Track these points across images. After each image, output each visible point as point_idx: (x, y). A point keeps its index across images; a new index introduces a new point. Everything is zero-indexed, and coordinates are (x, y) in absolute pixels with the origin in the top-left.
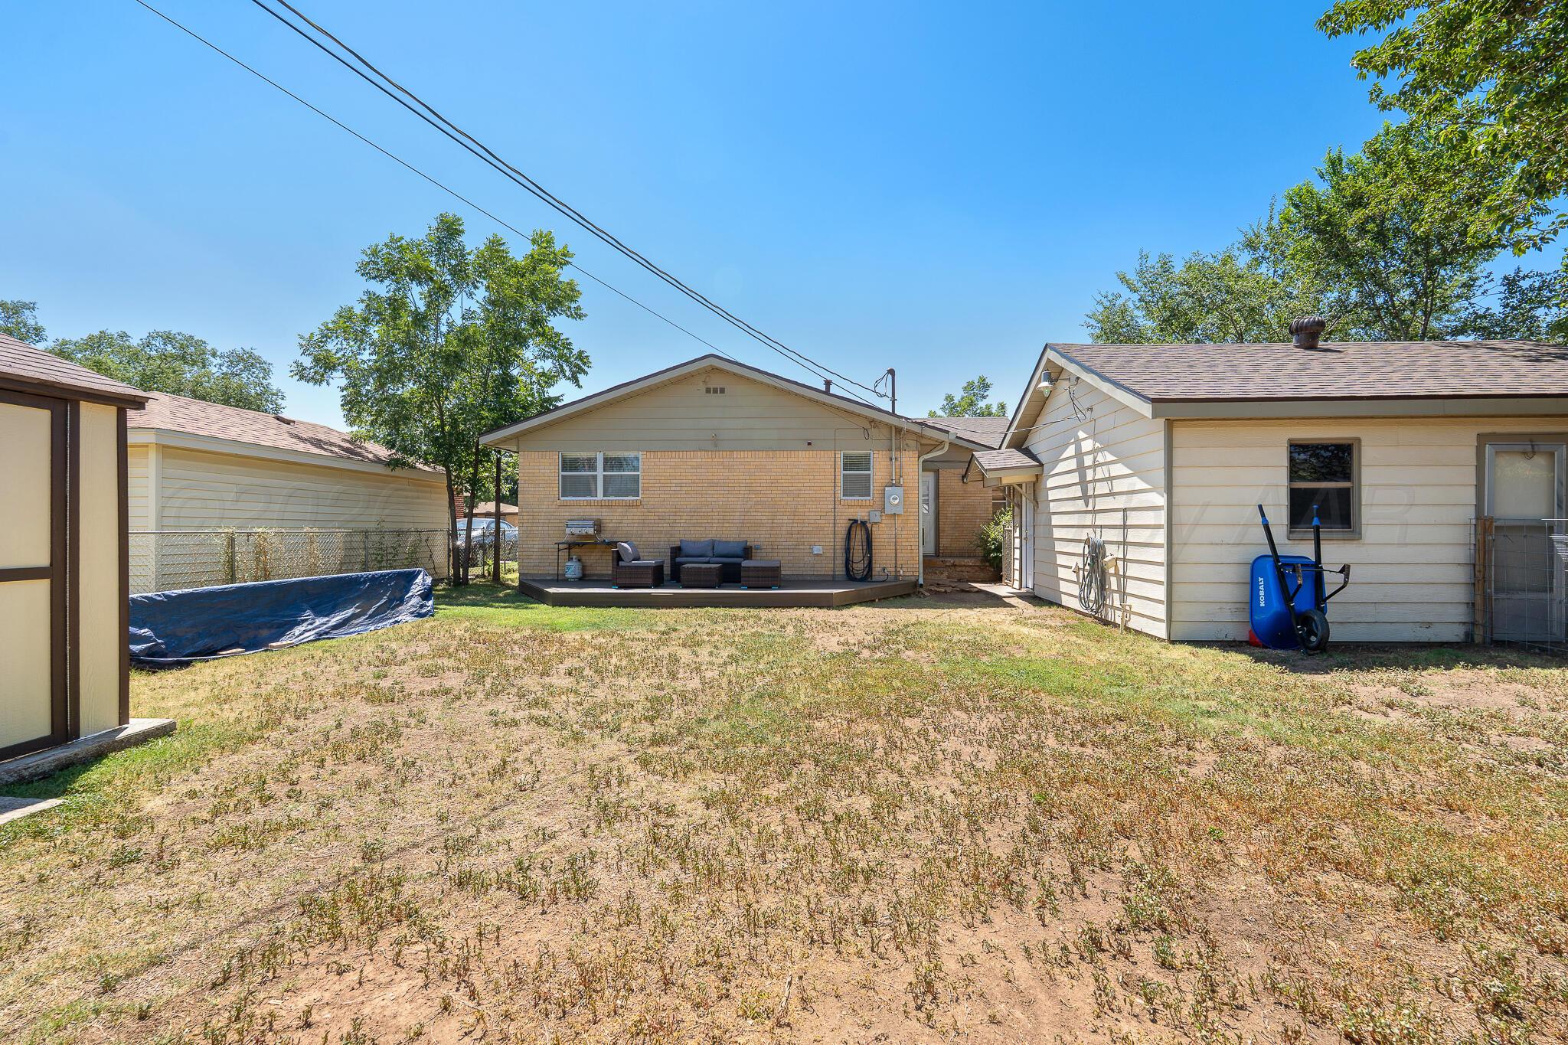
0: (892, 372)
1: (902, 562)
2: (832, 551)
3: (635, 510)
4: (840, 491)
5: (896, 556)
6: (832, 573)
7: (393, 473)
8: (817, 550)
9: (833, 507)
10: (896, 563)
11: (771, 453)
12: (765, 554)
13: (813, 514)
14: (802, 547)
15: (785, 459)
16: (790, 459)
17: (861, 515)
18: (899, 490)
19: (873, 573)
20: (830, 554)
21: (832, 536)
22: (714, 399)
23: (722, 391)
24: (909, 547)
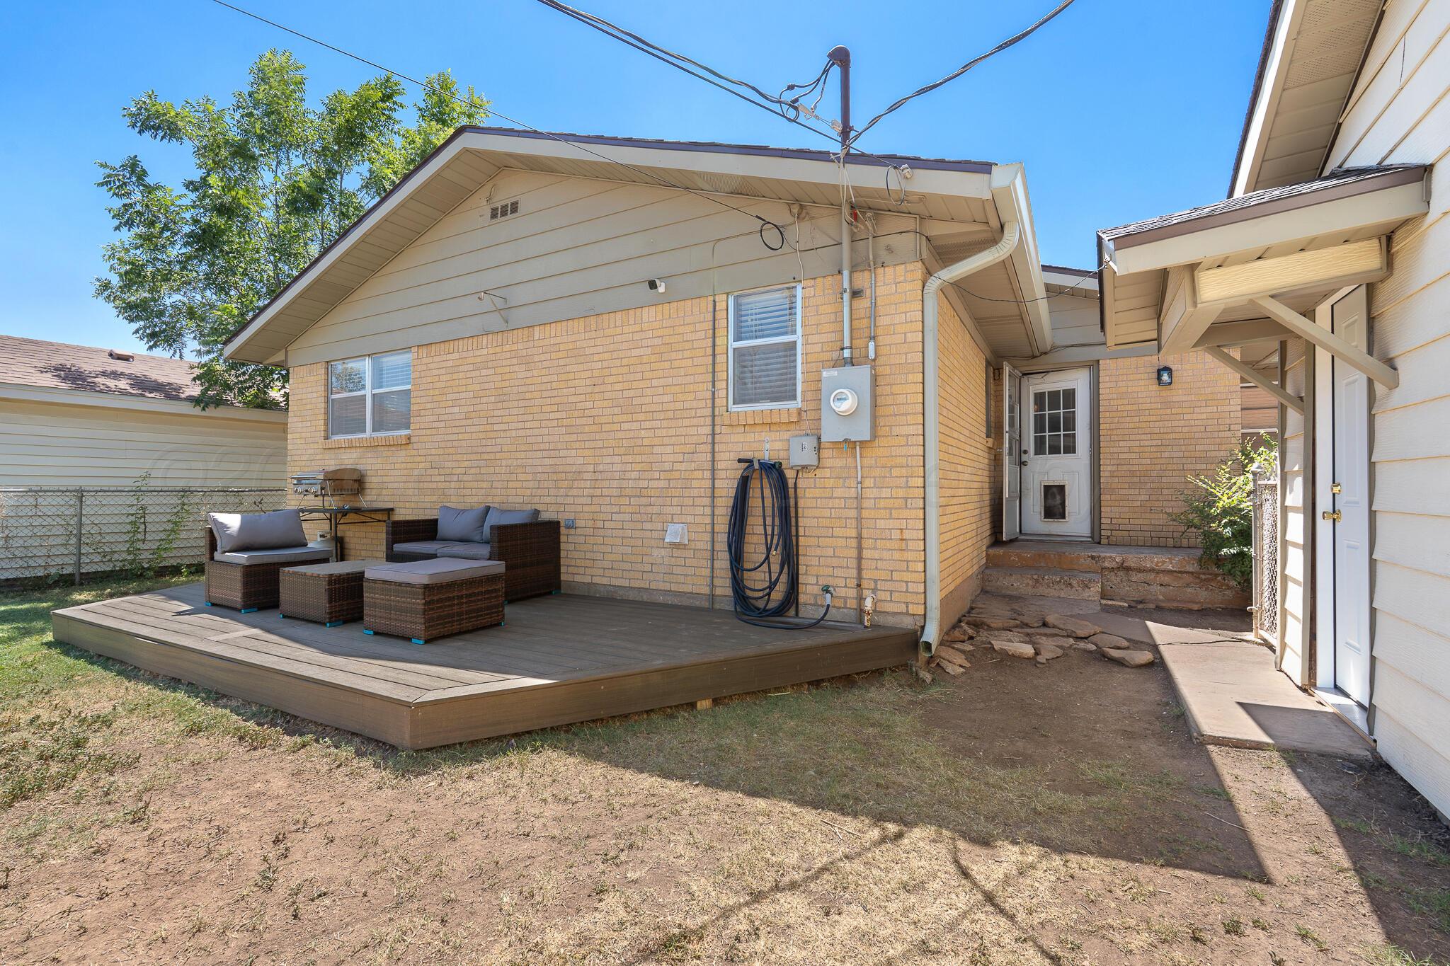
0: (841, 58)
1: (876, 575)
2: (708, 537)
3: (403, 453)
4: (726, 390)
5: (860, 558)
6: (706, 590)
7: (203, 413)
8: (675, 533)
9: (708, 430)
10: (860, 577)
11: (593, 319)
12: (582, 539)
13: (669, 449)
14: (648, 526)
15: (619, 330)
16: (626, 329)
17: (768, 447)
18: (862, 374)
19: (802, 599)
20: (704, 545)
21: (707, 501)
22: (507, 226)
23: (514, 207)
24: (896, 534)
